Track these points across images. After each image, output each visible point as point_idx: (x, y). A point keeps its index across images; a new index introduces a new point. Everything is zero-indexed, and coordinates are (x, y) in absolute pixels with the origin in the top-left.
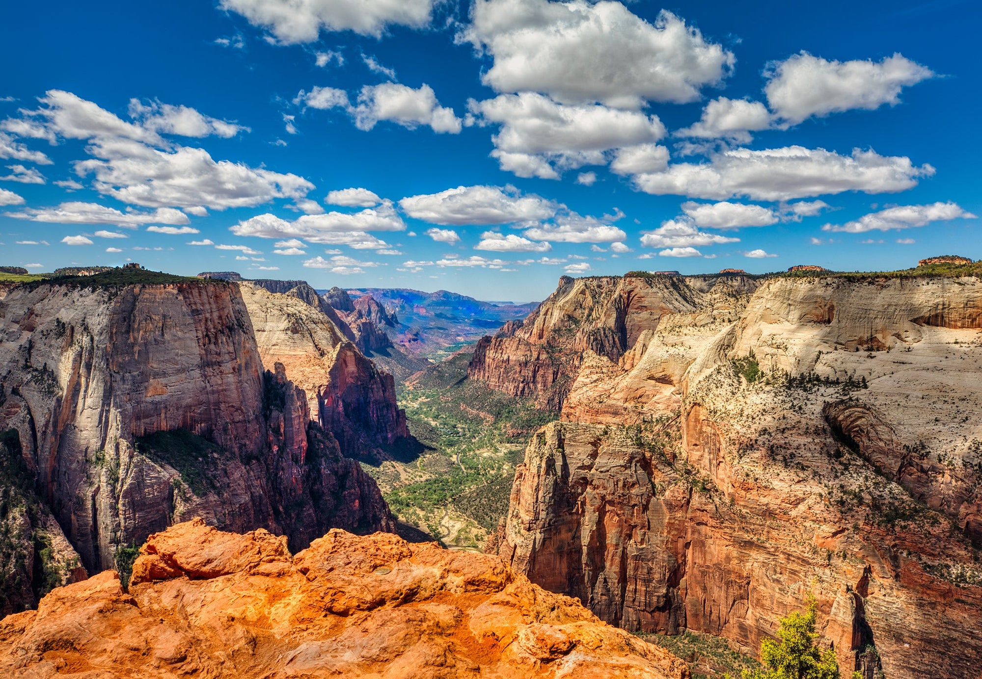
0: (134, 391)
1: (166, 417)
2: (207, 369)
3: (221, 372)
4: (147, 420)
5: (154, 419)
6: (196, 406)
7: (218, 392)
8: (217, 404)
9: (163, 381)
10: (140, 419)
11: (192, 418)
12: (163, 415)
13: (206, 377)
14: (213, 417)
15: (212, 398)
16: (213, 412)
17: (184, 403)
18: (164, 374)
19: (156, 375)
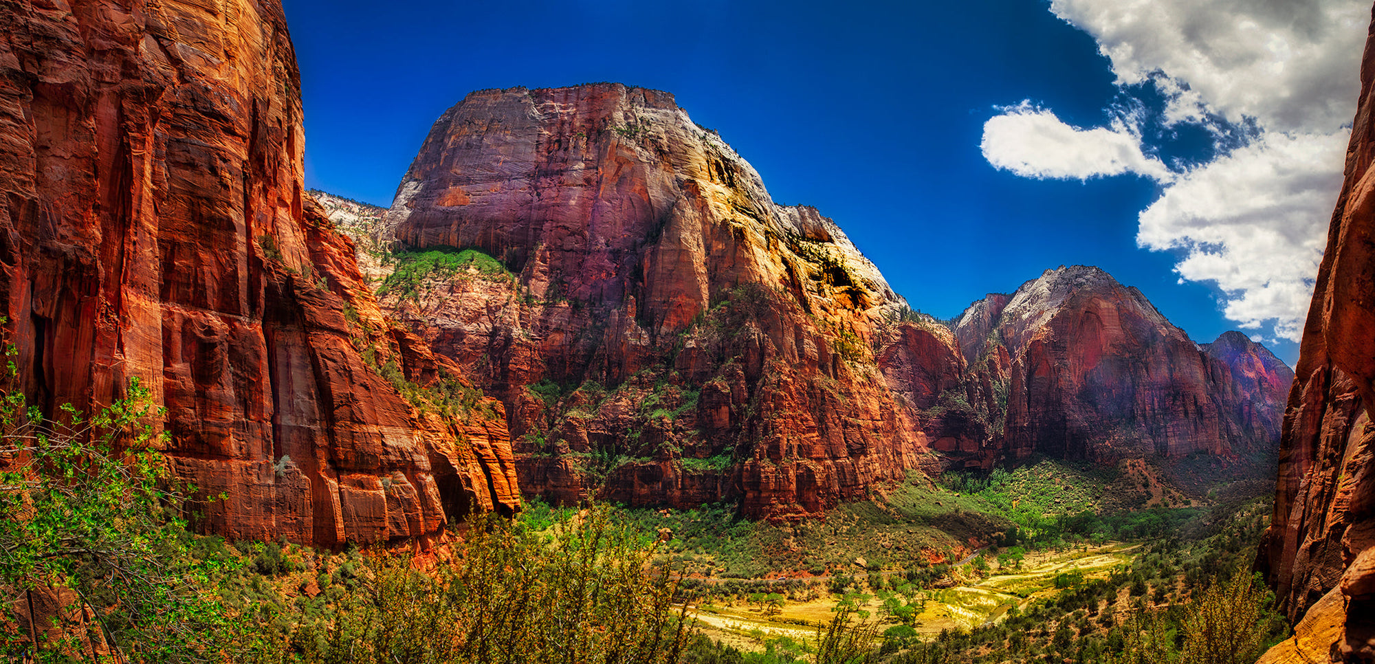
0: (423, 196)
1: (458, 230)
2: (542, 179)
3: (560, 182)
4: (432, 230)
5: (441, 230)
6: (508, 222)
7: (547, 207)
8: (541, 222)
9: (464, 188)
10: (421, 227)
11: (497, 237)
12: (454, 227)
13: (536, 188)
14: (531, 239)
15: (535, 215)
16: (532, 233)
17: (488, 215)
18: (468, 181)
19: (458, 181)
